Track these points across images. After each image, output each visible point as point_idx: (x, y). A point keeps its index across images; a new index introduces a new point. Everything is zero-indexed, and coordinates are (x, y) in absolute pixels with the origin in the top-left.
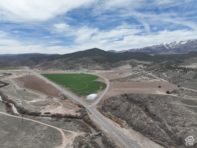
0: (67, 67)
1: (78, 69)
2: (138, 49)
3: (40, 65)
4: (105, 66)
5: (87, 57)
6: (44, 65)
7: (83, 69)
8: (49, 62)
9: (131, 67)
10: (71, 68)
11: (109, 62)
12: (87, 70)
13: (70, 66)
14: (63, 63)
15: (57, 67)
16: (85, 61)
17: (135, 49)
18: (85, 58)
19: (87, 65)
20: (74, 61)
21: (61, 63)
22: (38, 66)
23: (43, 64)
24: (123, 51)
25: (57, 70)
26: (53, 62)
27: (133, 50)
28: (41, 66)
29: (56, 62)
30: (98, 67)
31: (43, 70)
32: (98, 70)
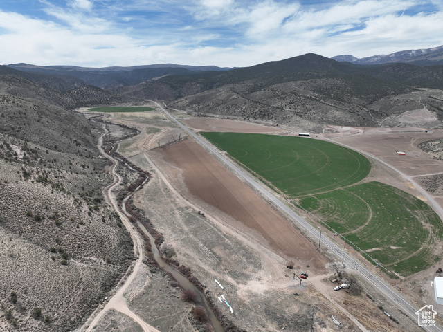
0: (252, 109)
1: (284, 119)
2: (419, 51)
3: (187, 101)
4: (353, 112)
5: (299, 82)
6: (196, 101)
7: (299, 118)
8: (207, 93)
9: (435, 119)
10: (265, 115)
11: (361, 98)
12: (313, 125)
13: (260, 106)
14: (241, 98)
15: (229, 108)
16: (296, 94)
17: (410, 51)
18: (293, 85)
19: (303, 105)
20: (268, 92)
21: (235, 97)
22: (182, 102)
23: (192, 97)
24: (377, 57)
25: (230, 117)
26: (216, 93)
27: (406, 53)
28: (191, 103)
29: (223, 92)
30: (337, 114)
31: (198, 116)
32: (341, 124)
